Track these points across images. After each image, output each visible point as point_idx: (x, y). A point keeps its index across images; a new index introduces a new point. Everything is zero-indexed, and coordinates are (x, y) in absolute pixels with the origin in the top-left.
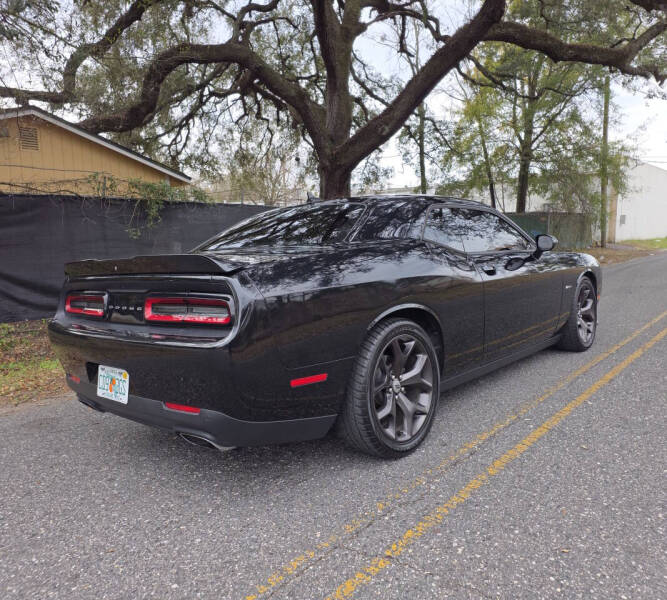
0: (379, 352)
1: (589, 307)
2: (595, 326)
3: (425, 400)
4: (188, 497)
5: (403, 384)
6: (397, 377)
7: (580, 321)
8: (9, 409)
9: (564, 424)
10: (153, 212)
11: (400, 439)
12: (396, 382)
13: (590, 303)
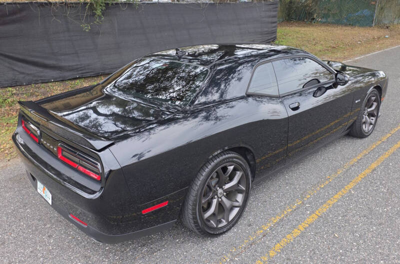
0: (208, 178)
1: (373, 108)
2: (376, 120)
3: (240, 198)
4: (90, 257)
5: (225, 191)
6: (221, 187)
7: (366, 118)
8: (5, 164)
9: (330, 211)
10: (99, 12)
11: (220, 226)
12: (220, 191)
13: (375, 104)
